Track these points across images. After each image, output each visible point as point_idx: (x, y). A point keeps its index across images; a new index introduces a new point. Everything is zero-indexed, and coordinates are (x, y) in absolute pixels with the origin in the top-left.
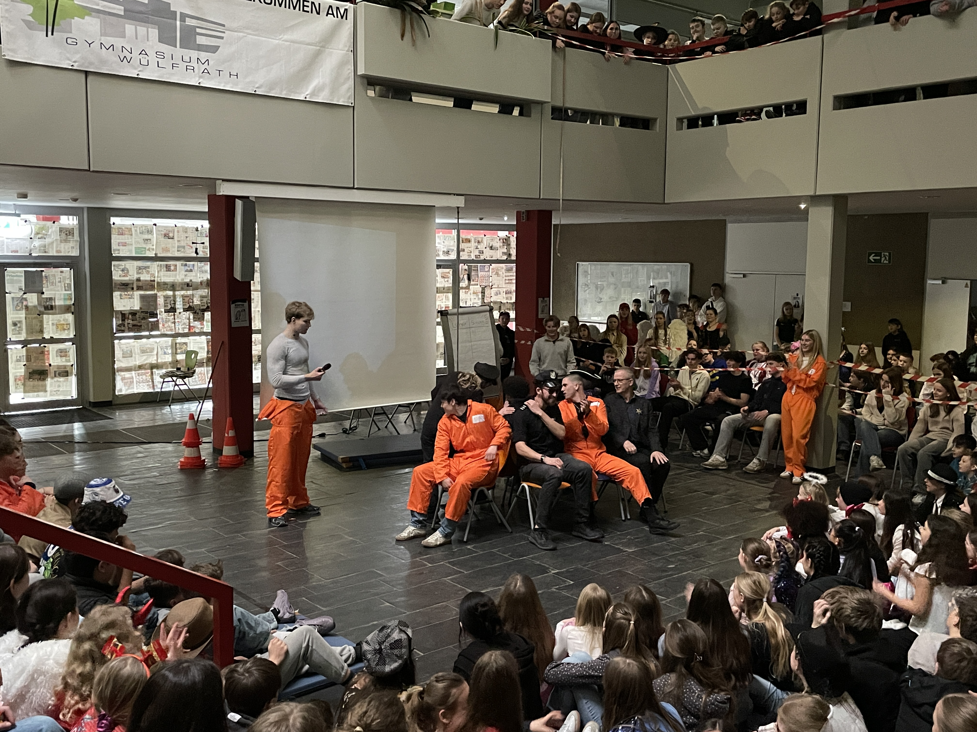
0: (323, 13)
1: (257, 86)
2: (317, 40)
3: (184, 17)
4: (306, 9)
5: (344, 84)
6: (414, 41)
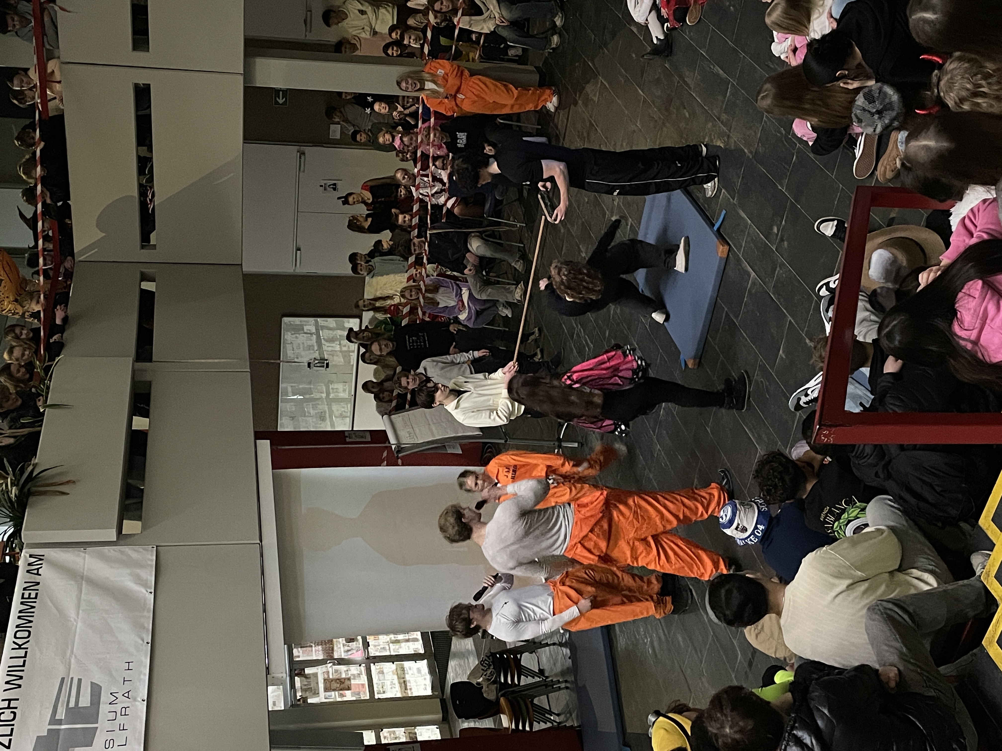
0: (37, 579)
1: (141, 642)
2: (73, 583)
3: (54, 721)
5: (128, 556)
6: (68, 482)
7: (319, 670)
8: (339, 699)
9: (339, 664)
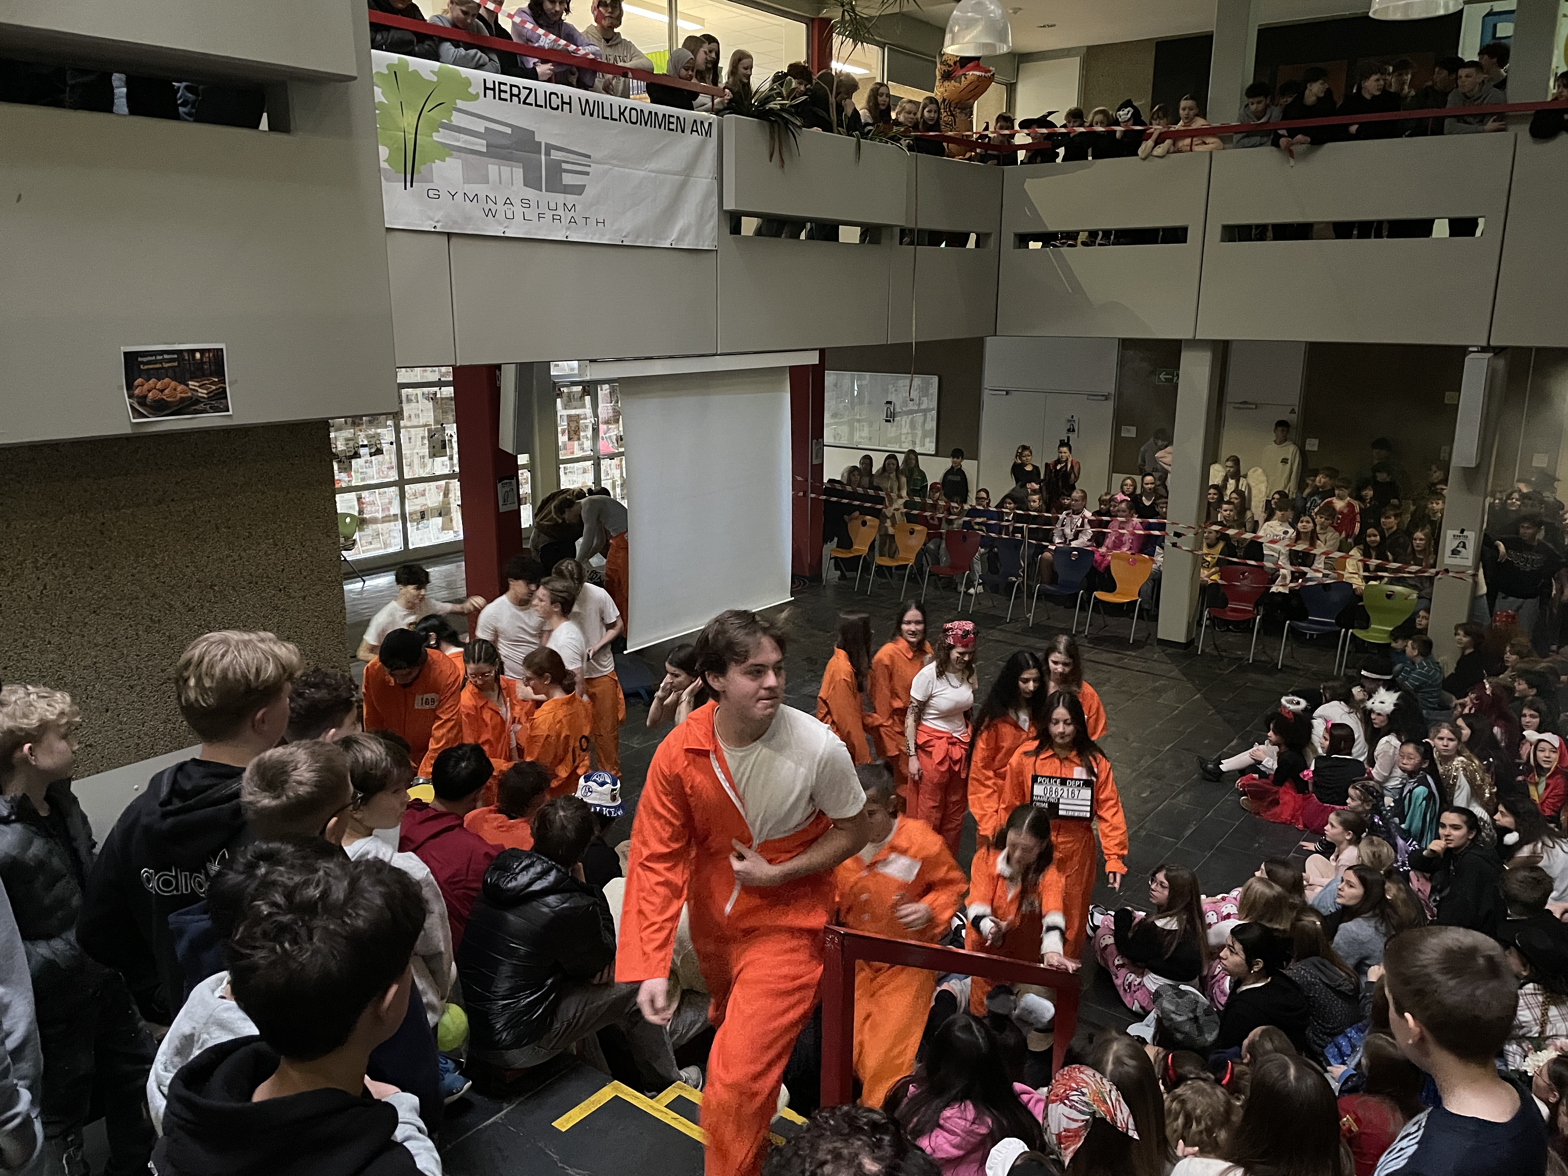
0: (688, 131)
1: (624, 234)
2: (683, 166)
3: (549, 148)
4: (672, 126)
5: (708, 222)
6: (782, 161)
7: (588, 411)
8: (559, 429)
9: (594, 429)
